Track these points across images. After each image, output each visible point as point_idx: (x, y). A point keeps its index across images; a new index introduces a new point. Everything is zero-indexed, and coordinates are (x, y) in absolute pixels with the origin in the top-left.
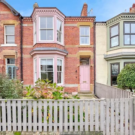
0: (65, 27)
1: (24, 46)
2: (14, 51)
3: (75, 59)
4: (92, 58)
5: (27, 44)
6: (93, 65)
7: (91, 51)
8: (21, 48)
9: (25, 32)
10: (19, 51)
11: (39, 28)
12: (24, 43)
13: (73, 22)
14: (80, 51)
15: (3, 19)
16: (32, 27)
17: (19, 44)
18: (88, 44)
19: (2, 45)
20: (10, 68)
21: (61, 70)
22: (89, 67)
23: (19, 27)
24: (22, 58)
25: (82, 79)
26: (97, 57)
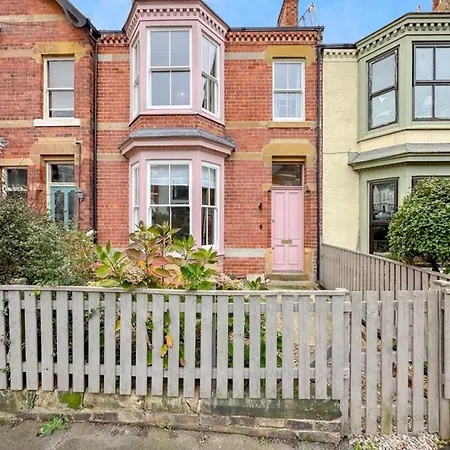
0: (227, 63)
1: (102, 126)
2: (73, 140)
3: (256, 168)
4: (310, 164)
5: (110, 119)
6: (312, 187)
7: (306, 141)
8: (94, 132)
9: (107, 80)
10: (87, 139)
11: (149, 67)
12: (102, 114)
13: (252, 47)
14: (272, 141)
15: (40, 39)
16: (128, 63)
17: (89, 117)
18: (300, 118)
19: (37, 122)
20: (58, 194)
21: (213, 203)
22: (301, 194)
23: (87, 63)
24: (94, 165)
25: (278, 233)
26: (326, 160)
